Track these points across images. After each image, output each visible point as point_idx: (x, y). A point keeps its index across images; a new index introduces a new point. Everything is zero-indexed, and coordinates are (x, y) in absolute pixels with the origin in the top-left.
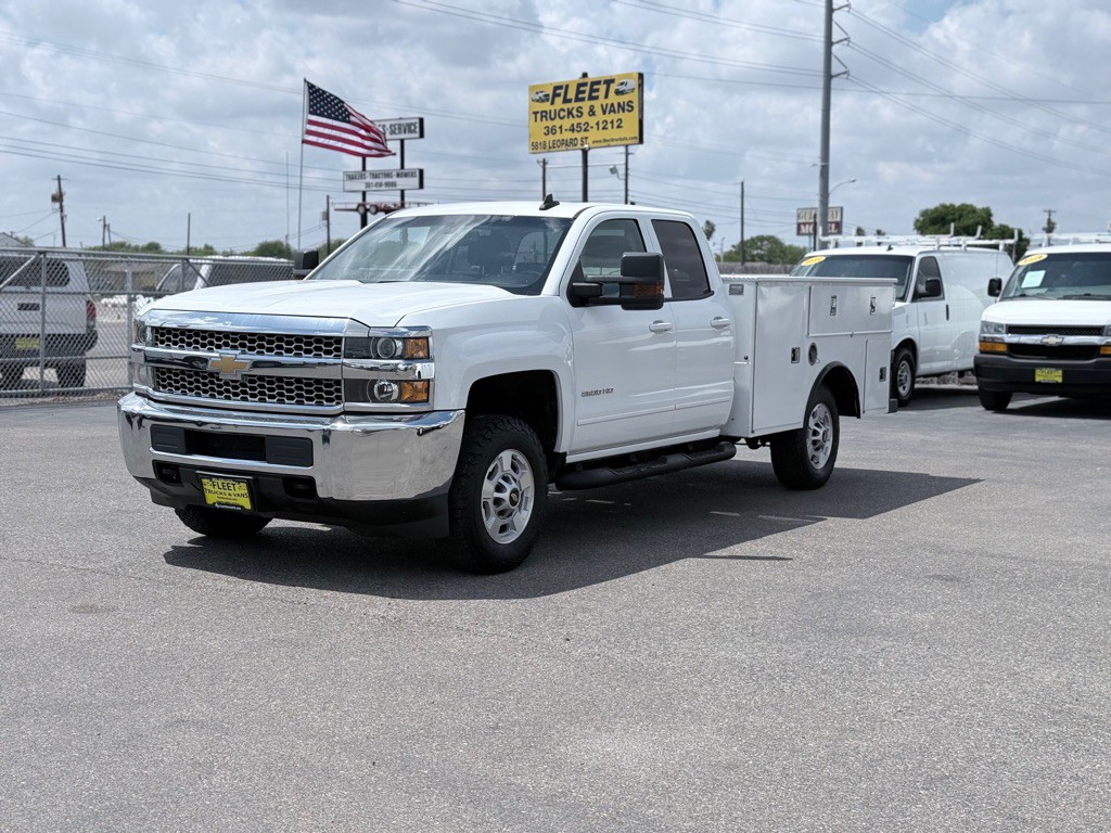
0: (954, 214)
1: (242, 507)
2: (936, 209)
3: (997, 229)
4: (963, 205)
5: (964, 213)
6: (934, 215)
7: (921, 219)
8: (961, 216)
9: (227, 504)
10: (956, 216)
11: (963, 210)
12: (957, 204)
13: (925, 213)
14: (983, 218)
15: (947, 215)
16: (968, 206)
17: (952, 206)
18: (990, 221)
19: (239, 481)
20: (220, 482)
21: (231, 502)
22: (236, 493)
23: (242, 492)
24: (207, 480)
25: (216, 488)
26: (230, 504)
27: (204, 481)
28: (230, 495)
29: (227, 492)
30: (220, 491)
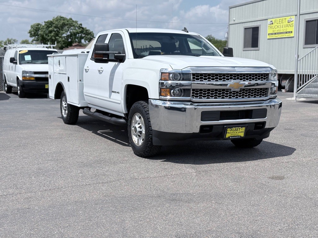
1: (240, 136)
9: (234, 136)
19: (242, 127)
20: (234, 129)
21: (236, 135)
22: (240, 131)
23: (242, 131)
24: (229, 129)
25: (232, 131)
26: (235, 136)
27: (228, 129)
28: (236, 133)
29: (235, 132)
30: (233, 132)
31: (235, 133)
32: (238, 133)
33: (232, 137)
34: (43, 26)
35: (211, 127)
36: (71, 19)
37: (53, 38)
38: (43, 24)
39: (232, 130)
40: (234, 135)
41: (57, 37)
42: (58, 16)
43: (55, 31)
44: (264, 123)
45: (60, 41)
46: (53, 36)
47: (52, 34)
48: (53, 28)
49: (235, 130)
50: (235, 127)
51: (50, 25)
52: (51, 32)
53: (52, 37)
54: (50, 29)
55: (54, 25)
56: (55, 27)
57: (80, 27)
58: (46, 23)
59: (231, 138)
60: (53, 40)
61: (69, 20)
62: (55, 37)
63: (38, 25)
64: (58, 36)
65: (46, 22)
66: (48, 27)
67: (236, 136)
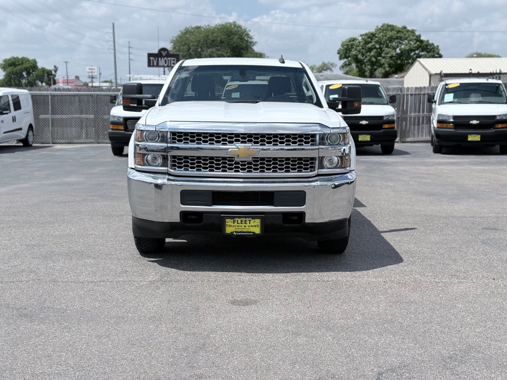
0: (19, 62)
1: (254, 233)
2: (10, 59)
3: (40, 70)
4: (23, 58)
5: (24, 61)
6: (10, 62)
7: (3, 63)
8: (22, 63)
9: (241, 232)
10: (20, 63)
11: (23, 60)
12: (20, 57)
13: (5, 61)
14: (33, 64)
15: (16, 62)
16: (25, 58)
17: (17, 58)
18: (37, 66)
19: (253, 218)
20: (239, 220)
21: (245, 230)
22: (251, 225)
23: (255, 224)
24: (230, 220)
25: (236, 224)
26: (244, 232)
27: (227, 220)
28: (245, 226)
29: (243, 225)
30: (238, 225)
31: (243, 228)
32: (247, 227)
33: (236, 232)
34: (359, 42)
35: (200, 214)
36: (405, 28)
37: (374, 59)
38: (360, 38)
39: (236, 221)
40: (241, 230)
41: (379, 58)
42: (385, 24)
43: (377, 49)
44: (302, 215)
45: (384, 64)
46: (373, 56)
47: (372, 53)
48: (373, 43)
49: (241, 222)
50: (240, 217)
51: (370, 39)
52: (370, 50)
53: (371, 58)
54: (370, 45)
55: (377, 39)
56: (377, 42)
57: (418, 39)
58: (363, 37)
59: (234, 233)
60: (372, 62)
61: (401, 30)
62: (376, 58)
63: (354, 40)
64: (381, 56)
65: (363, 35)
66: (367, 43)
67: (246, 232)
